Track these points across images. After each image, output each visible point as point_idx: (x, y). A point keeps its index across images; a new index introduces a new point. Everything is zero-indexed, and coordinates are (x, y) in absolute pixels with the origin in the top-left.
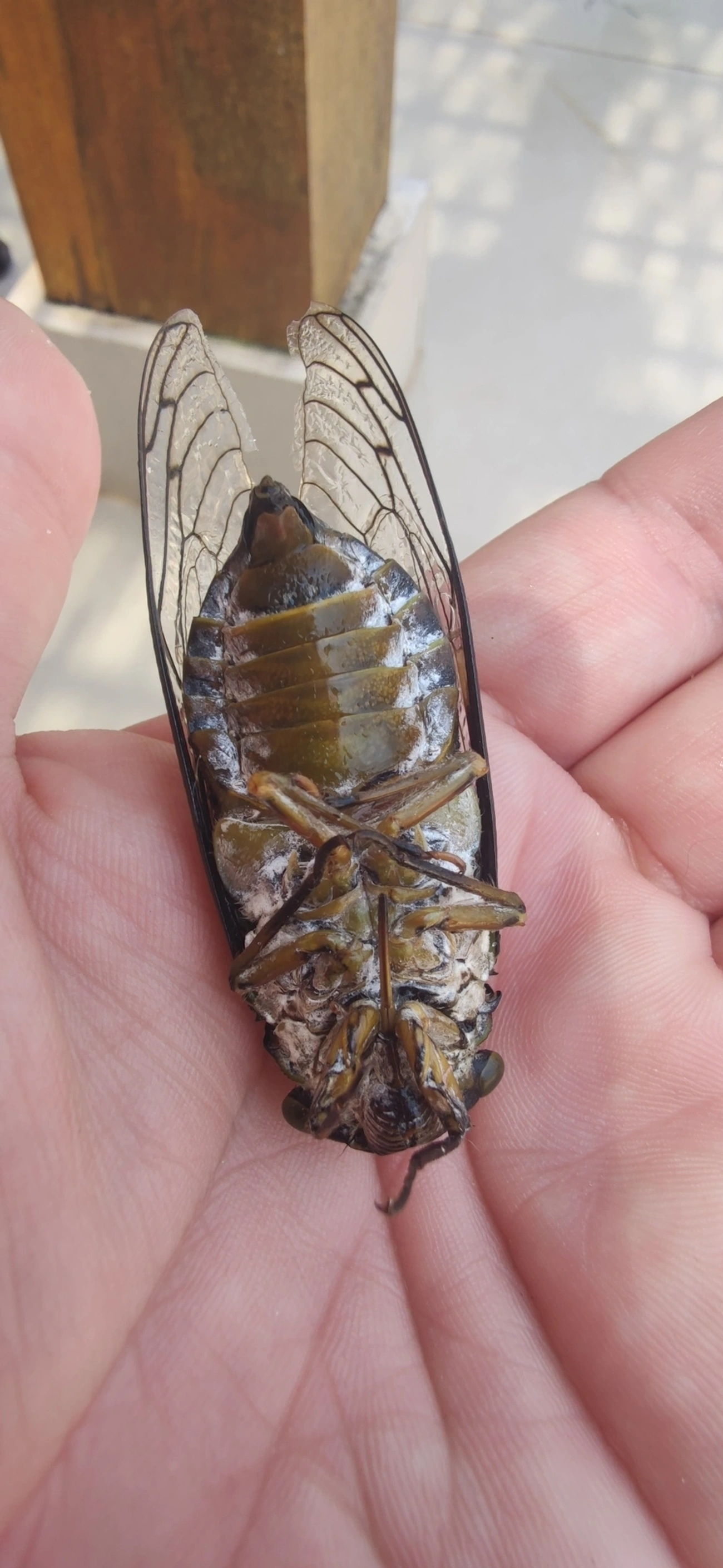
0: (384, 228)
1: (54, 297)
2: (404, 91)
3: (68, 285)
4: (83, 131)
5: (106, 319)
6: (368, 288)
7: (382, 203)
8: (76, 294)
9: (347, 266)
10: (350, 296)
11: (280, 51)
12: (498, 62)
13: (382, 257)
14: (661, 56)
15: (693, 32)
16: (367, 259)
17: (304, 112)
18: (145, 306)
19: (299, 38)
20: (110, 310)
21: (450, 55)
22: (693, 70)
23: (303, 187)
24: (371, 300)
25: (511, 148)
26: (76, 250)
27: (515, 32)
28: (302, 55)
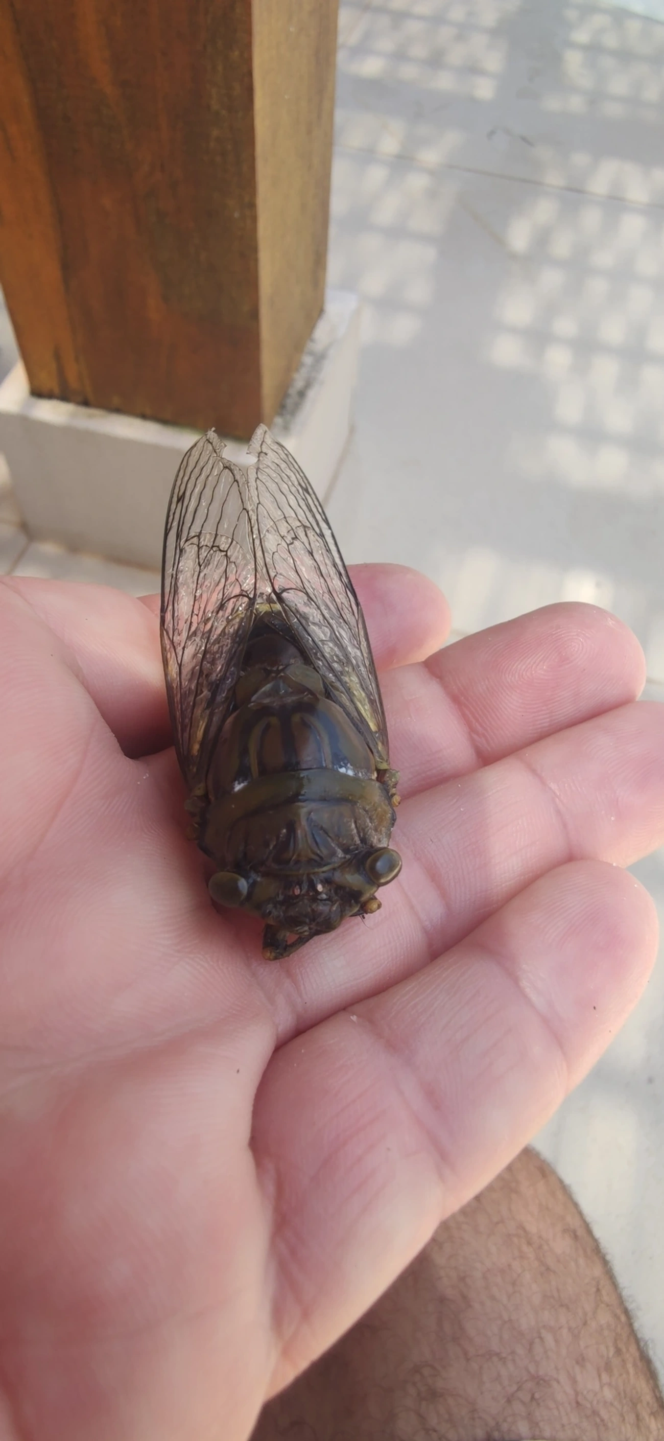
0: (321, 333)
1: (37, 392)
2: (338, 205)
3: (49, 382)
4: (67, 267)
5: (83, 410)
6: (308, 385)
7: (321, 311)
8: (57, 390)
9: (291, 367)
10: (293, 391)
11: (236, 215)
12: (418, 182)
13: (320, 358)
14: (554, 179)
15: (580, 159)
16: (307, 360)
17: (256, 260)
18: (116, 401)
19: (252, 206)
20: (86, 403)
21: (377, 175)
22: (580, 191)
23: (255, 314)
24: (311, 394)
25: (429, 254)
26: (58, 357)
27: (430, 157)
28: (254, 219)
